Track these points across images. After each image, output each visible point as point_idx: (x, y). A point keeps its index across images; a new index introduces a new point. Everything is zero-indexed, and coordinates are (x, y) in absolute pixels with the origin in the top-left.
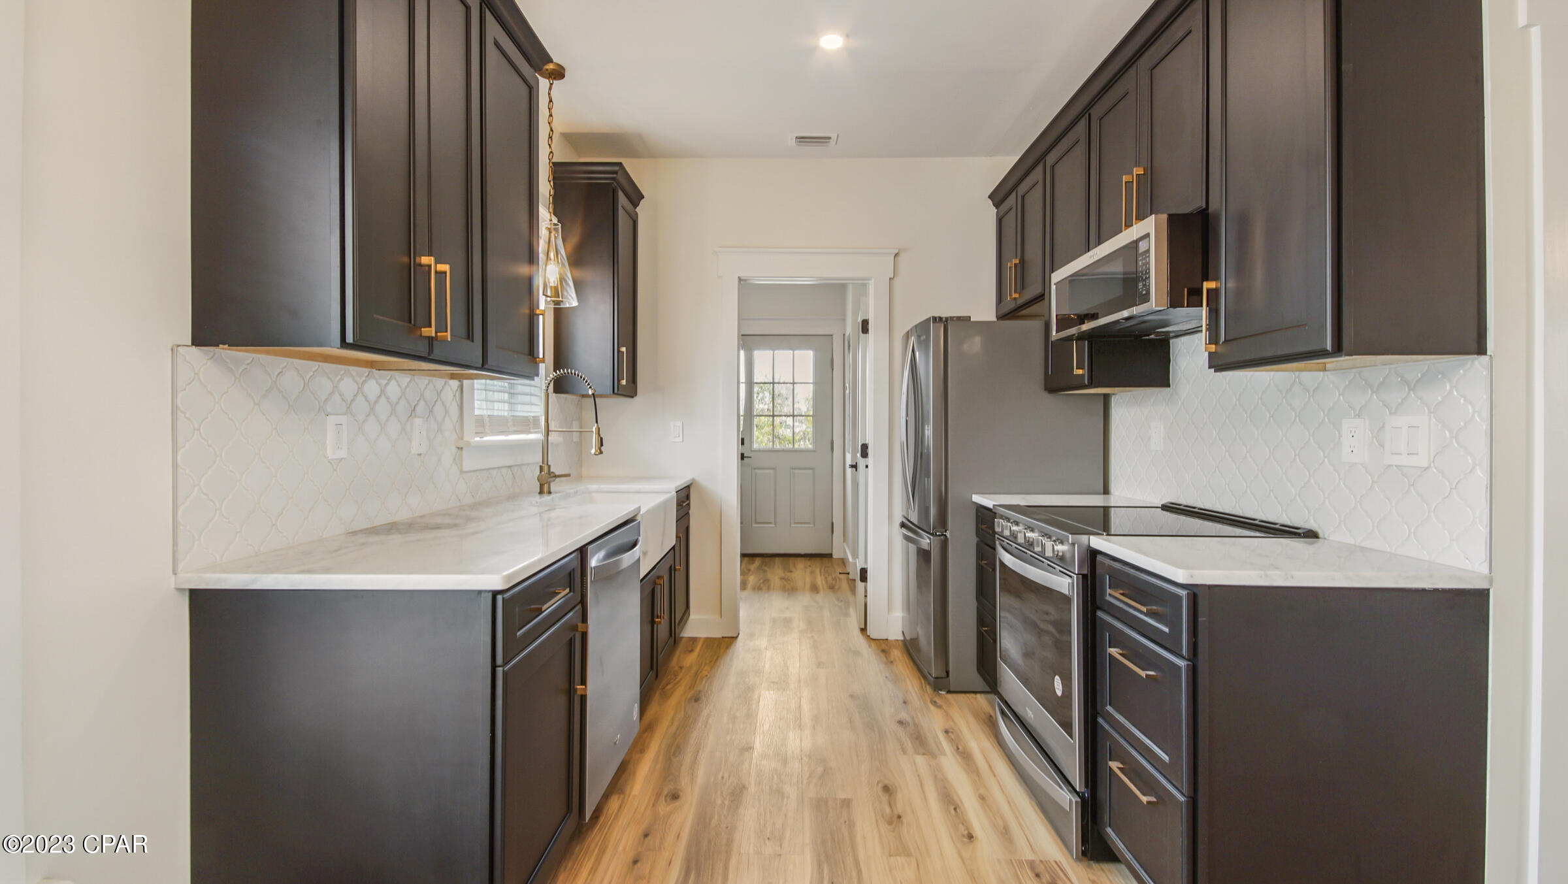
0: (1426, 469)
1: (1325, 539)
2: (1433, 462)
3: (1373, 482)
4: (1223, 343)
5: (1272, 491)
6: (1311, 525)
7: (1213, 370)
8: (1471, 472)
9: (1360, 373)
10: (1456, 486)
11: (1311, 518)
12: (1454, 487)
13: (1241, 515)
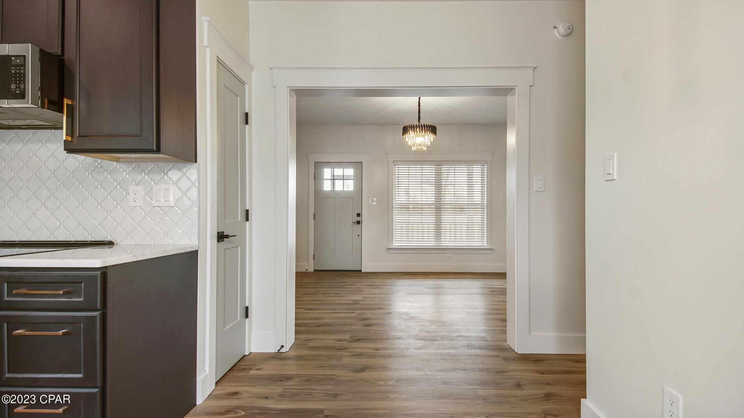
0: (173, 207)
1: (118, 244)
2: (175, 204)
3: (146, 214)
4: (78, 137)
5: (81, 224)
6: (109, 238)
7: (66, 151)
8: (191, 207)
9: (138, 165)
10: (185, 213)
11: (109, 235)
12: (184, 213)
13: (56, 240)
